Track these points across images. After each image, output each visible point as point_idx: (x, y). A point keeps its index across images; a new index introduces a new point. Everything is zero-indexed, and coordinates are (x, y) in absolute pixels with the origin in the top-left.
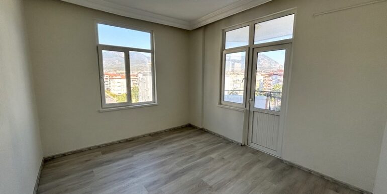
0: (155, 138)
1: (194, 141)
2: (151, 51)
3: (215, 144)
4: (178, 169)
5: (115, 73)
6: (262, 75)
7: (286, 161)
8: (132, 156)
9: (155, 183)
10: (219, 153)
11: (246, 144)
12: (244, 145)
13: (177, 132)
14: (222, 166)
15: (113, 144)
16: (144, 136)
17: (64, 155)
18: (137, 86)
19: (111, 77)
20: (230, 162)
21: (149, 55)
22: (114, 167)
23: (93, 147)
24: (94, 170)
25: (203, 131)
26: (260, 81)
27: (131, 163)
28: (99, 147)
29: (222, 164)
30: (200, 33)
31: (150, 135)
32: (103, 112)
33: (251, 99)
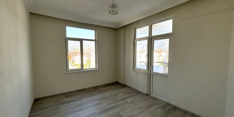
0: (96, 89)
1: (118, 91)
2: (95, 41)
3: (130, 94)
4: (107, 107)
5: (77, 52)
6: (166, 53)
7: (172, 104)
8: (82, 99)
9: (93, 114)
10: (132, 99)
11: (149, 94)
12: (148, 95)
13: (109, 86)
14: (133, 106)
15: (72, 92)
16: (90, 88)
17: (45, 98)
18: (90, 59)
19: (75, 54)
20: (137, 104)
21: (94, 42)
22: (71, 105)
23: (61, 93)
24: (60, 106)
25: (124, 86)
26: (164, 56)
27: (81, 103)
28: (64, 94)
29: (133, 105)
30: (123, 30)
31: (93, 87)
32: (67, 74)
33: (151, 67)
